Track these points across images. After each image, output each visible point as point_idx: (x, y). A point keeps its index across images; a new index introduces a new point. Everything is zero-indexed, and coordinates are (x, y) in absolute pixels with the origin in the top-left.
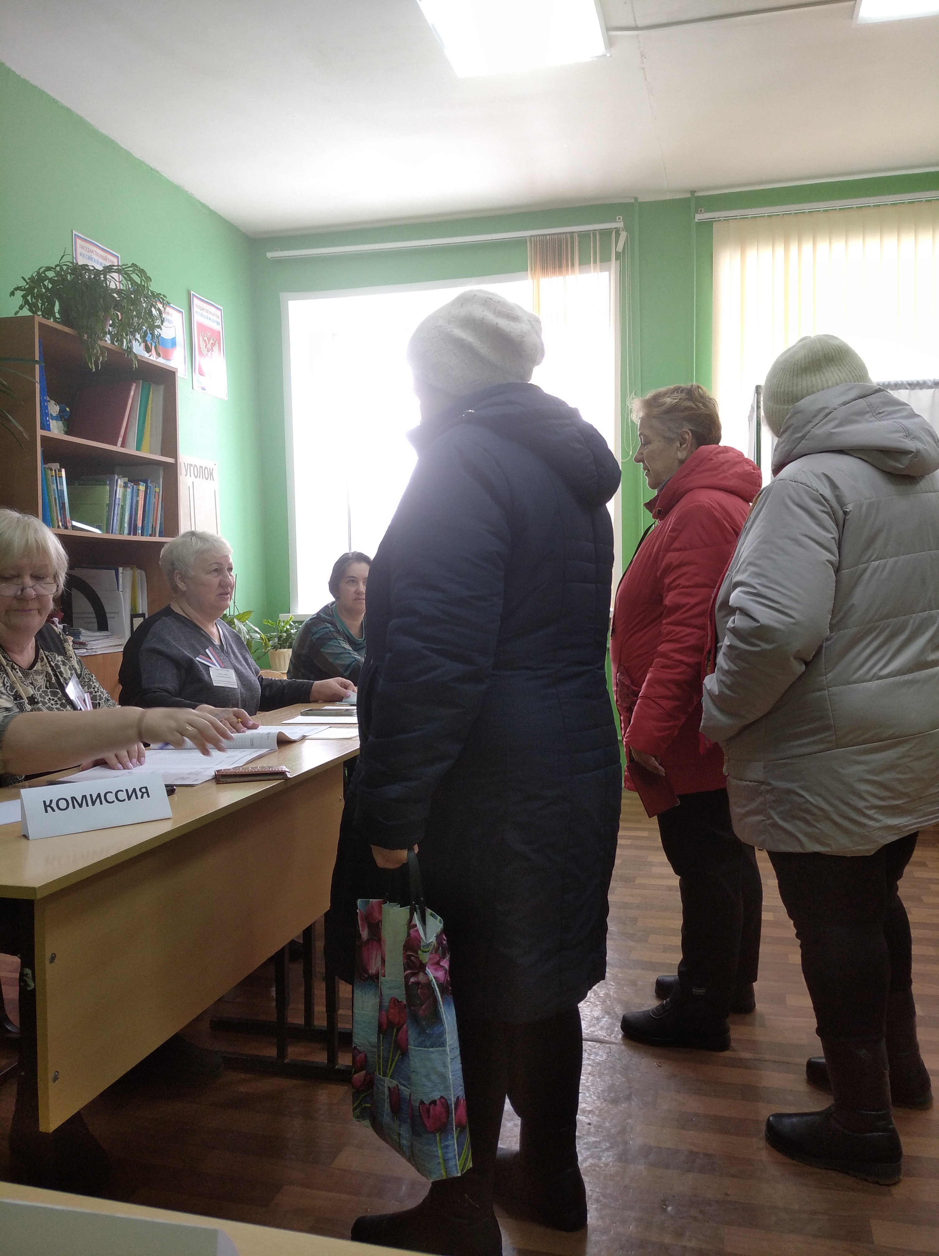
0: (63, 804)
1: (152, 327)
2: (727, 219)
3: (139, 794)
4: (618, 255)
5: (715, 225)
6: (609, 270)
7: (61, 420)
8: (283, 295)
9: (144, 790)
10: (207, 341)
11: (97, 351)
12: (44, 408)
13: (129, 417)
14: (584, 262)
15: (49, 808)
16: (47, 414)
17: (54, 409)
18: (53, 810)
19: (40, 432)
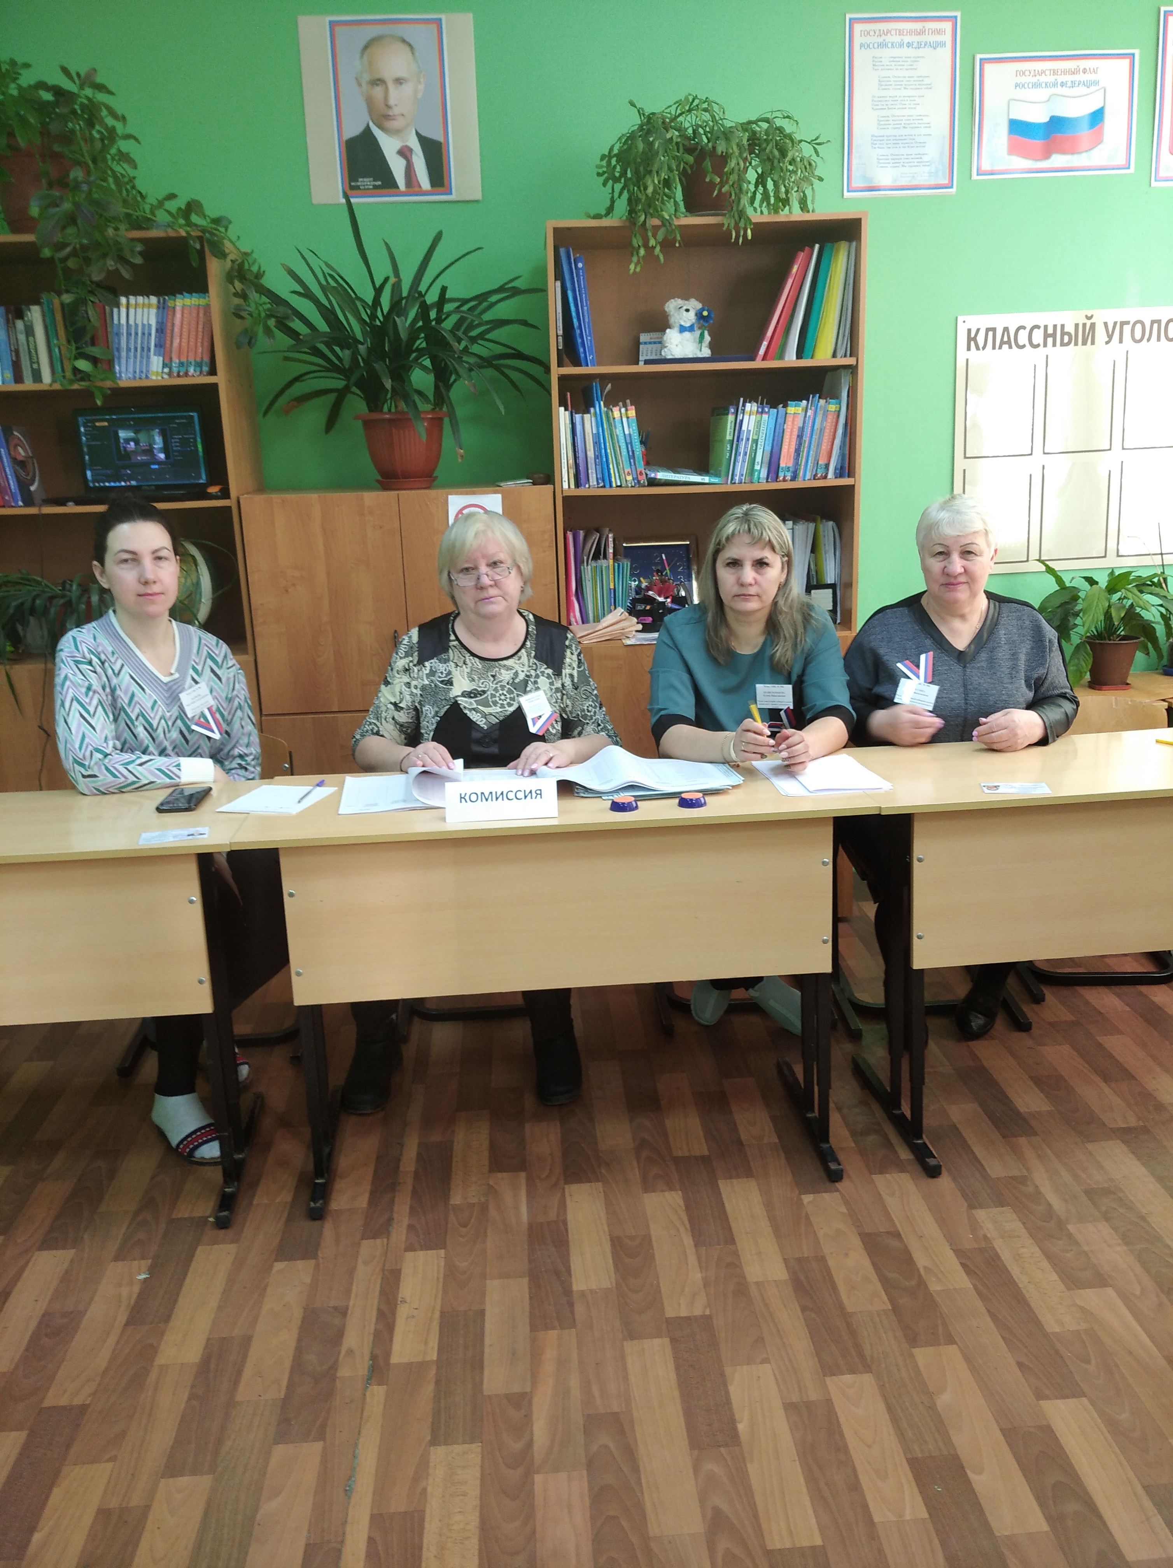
0: (474, 797)
3: (534, 795)
9: (538, 792)
15: (463, 800)
18: (466, 801)
19: (557, 373)
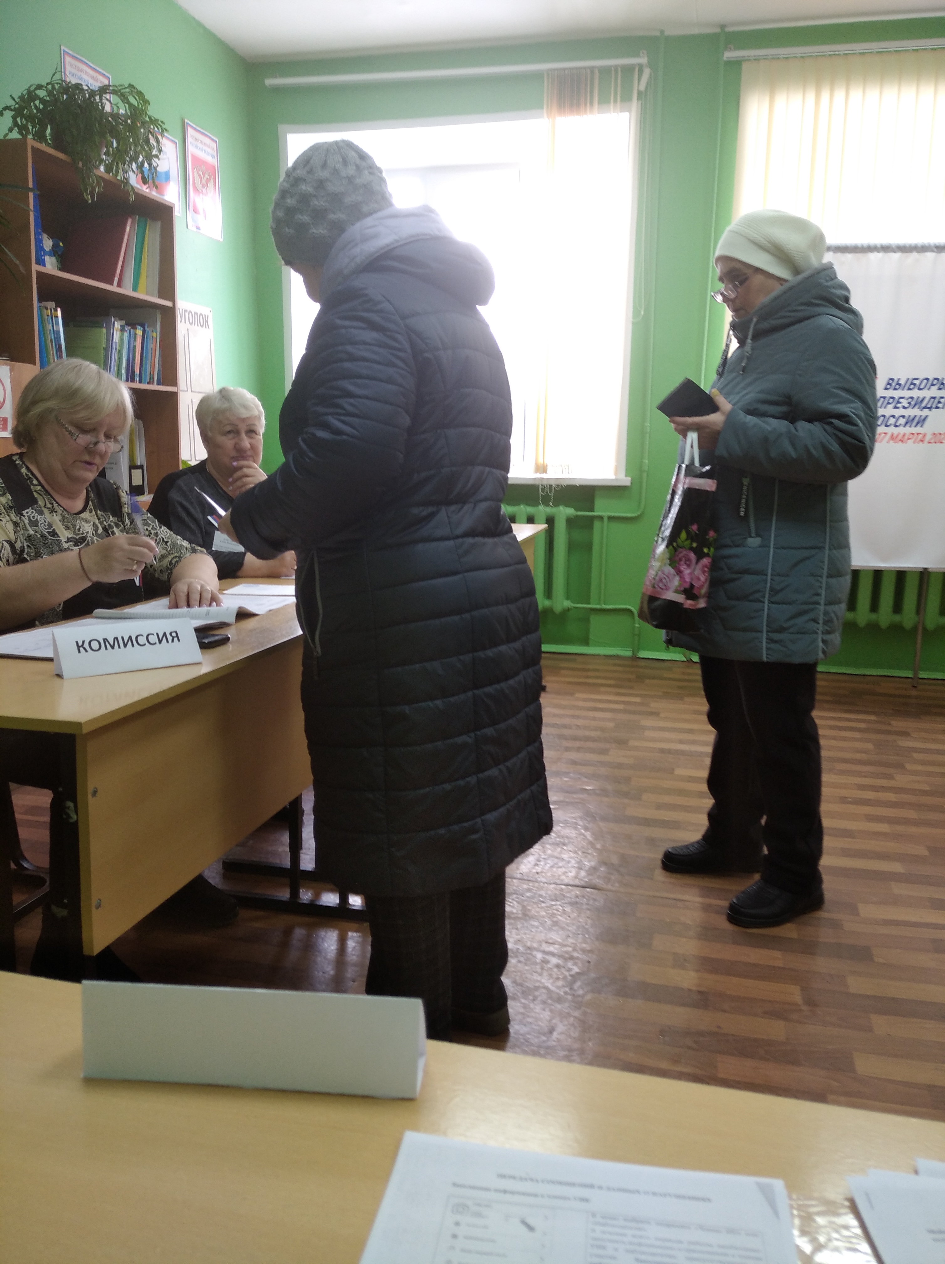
0: (95, 645)
1: (149, 157)
2: (757, 59)
3: (170, 638)
4: (640, 93)
5: (745, 66)
6: (630, 112)
7: (55, 256)
8: (281, 128)
9: (174, 634)
10: (202, 176)
11: (92, 181)
12: (39, 242)
13: (124, 256)
14: (604, 101)
15: (81, 649)
16: (42, 249)
17: (48, 243)
18: (86, 651)
19: (35, 268)
